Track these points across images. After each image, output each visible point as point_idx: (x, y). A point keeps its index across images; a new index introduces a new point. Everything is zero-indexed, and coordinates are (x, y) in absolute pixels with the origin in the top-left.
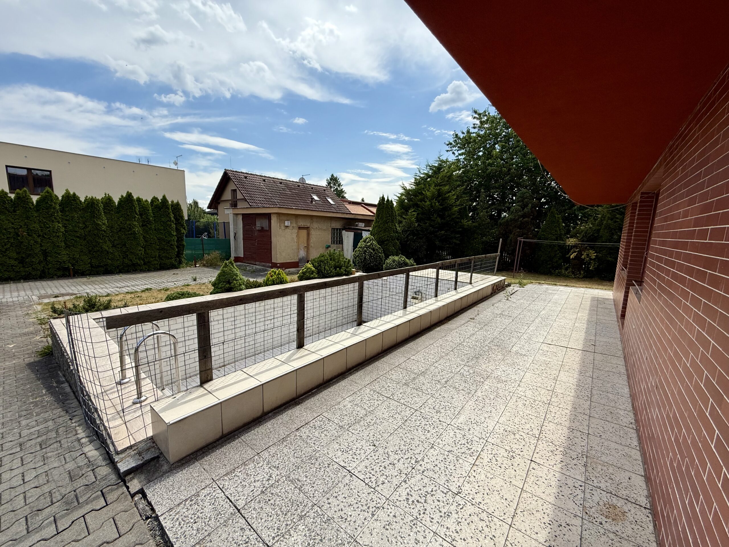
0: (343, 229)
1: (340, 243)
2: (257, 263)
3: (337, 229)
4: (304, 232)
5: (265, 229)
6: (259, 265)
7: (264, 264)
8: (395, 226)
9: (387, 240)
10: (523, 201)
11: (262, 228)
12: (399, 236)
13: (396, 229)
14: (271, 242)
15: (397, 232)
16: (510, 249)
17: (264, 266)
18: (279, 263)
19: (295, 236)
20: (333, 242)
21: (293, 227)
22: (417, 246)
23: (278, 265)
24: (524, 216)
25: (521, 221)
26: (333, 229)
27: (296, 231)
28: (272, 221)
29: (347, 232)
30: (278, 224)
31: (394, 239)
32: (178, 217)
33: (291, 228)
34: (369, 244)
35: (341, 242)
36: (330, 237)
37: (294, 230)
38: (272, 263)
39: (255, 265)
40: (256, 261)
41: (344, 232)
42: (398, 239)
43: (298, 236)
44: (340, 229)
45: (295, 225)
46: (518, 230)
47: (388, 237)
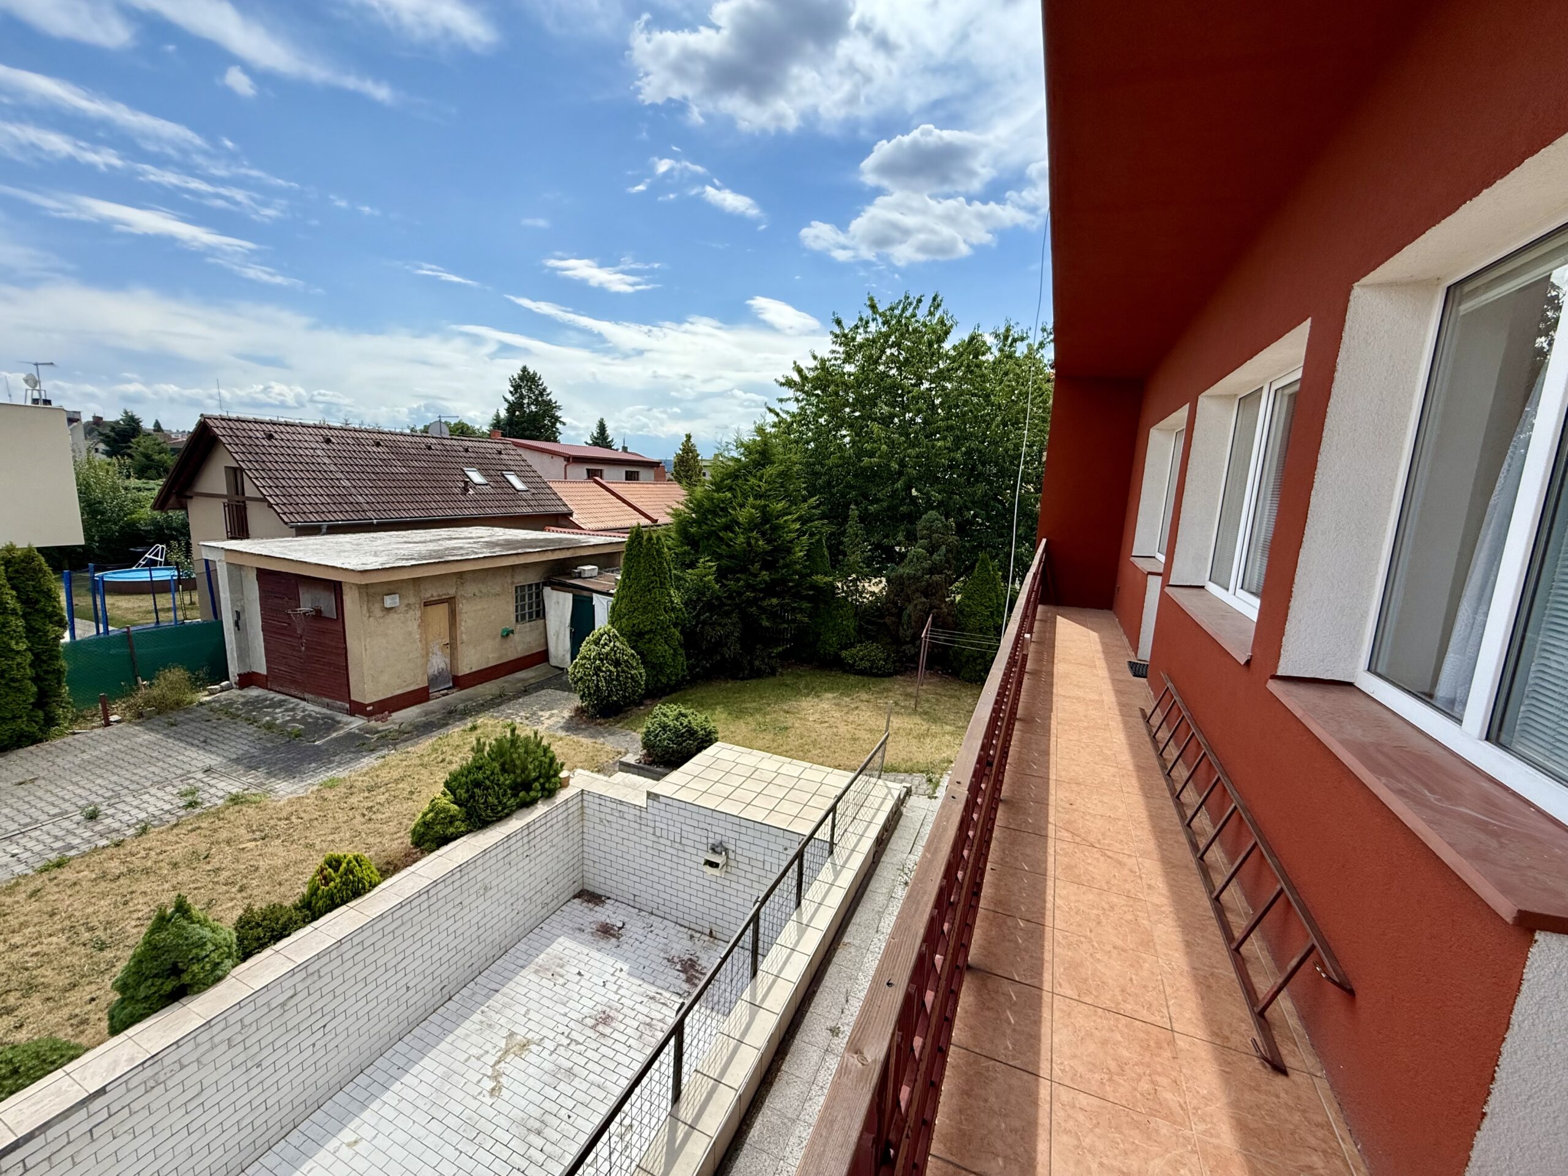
0: (545, 584)
1: (538, 615)
2: (307, 696)
3: (530, 586)
4: (443, 610)
5: (328, 615)
6: (314, 702)
7: (327, 700)
8: (669, 595)
9: (651, 631)
10: (930, 537)
11: (318, 612)
12: (677, 618)
13: (672, 602)
14: (346, 648)
15: (673, 609)
16: (908, 633)
17: (328, 706)
18: (369, 705)
19: (414, 626)
20: (520, 618)
21: (408, 605)
22: (720, 637)
23: (369, 709)
24: (932, 571)
25: (927, 581)
26: (520, 589)
27: (418, 614)
28: (345, 597)
29: (555, 592)
30: (365, 608)
31: (668, 627)
32: (33, 595)
33: (403, 608)
34: (607, 648)
35: (540, 613)
36: (512, 608)
37: (411, 613)
38: (351, 702)
39: (304, 700)
40: (304, 691)
41: (547, 591)
42: (675, 625)
43: (423, 624)
44: (537, 585)
45: (412, 600)
46: (924, 600)
47: (652, 623)
